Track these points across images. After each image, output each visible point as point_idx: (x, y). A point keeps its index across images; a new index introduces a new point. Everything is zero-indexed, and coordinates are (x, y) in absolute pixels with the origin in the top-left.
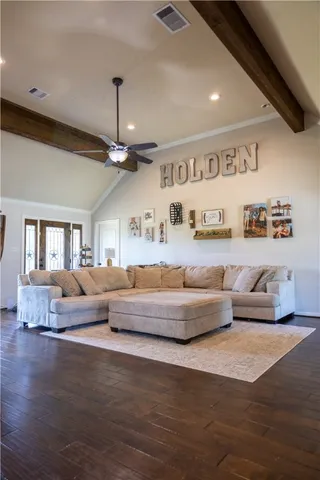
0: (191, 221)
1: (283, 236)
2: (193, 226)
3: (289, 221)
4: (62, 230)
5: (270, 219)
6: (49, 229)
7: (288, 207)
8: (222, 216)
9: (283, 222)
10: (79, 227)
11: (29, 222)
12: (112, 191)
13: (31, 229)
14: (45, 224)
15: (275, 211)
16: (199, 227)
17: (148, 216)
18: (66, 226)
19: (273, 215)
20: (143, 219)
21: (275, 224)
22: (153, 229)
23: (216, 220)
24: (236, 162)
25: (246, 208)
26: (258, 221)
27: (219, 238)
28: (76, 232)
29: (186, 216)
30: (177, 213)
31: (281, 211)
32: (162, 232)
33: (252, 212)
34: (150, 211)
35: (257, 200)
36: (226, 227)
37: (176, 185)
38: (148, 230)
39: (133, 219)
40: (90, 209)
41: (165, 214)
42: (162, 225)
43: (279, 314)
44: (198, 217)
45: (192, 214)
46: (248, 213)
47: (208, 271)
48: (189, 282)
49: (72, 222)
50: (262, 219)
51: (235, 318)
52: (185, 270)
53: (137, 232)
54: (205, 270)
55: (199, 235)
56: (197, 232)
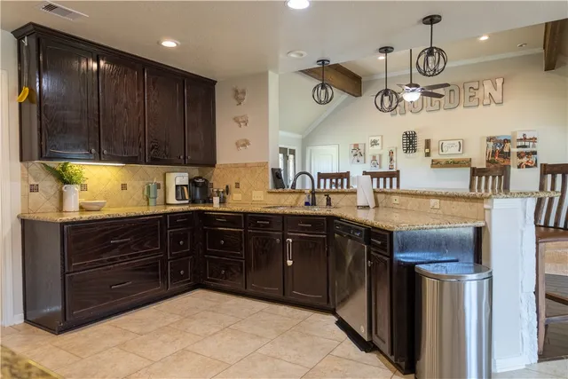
0: (427, 150)
1: (527, 166)
2: (428, 155)
3: (535, 153)
5: (515, 150)
7: (534, 140)
8: (462, 145)
9: (528, 154)
10: (293, 152)
15: (520, 144)
16: (435, 156)
17: (374, 143)
19: (518, 147)
20: (368, 145)
21: (520, 155)
22: (380, 156)
23: (455, 150)
24: (479, 94)
25: (489, 139)
26: (501, 152)
27: (460, 166)
28: (291, 157)
29: (421, 145)
30: (410, 141)
31: (527, 144)
32: (391, 160)
33: (495, 144)
34: (376, 138)
35: (501, 132)
36: (466, 156)
37: (408, 113)
38: (374, 157)
39: (356, 145)
40: (301, 134)
41: (398, 142)
42: (391, 153)
44: (434, 145)
45: (428, 143)
46: (491, 144)
49: (288, 147)
50: (506, 150)
53: (361, 159)
55: (435, 164)
56: (433, 161)
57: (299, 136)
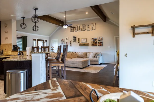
0: (79, 41)
1: (100, 46)
2: (79, 42)
3: (102, 42)
4: (42, 42)
5: (98, 42)
6: (39, 41)
7: (102, 39)
8: (86, 40)
9: (101, 43)
10: (46, 41)
11: (34, 40)
12: (56, 31)
13: (35, 41)
14: (38, 40)
15: (99, 40)
16: (80, 43)
17: (67, 39)
18: (43, 41)
19: (98, 41)
20: (65, 40)
21: (99, 43)
22: (68, 42)
23: (85, 41)
24: (90, 27)
25: (92, 39)
26: (95, 42)
27: (86, 45)
28: (46, 42)
29: (77, 40)
30: (75, 39)
31: (100, 40)
32: (70, 43)
33: (94, 40)
34: (67, 38)
35: (95, 37)
36: (87, 43)
37: (74, 31)
38: (67, 43)
39: (62, 39)
40: (49, 36)
41: (71, 39)
42: (70, 42)
43: (100, 63)
44: (80, 40)
45: (79, 39)
46: (93, 40)
47: (83, 53)
48: (78, 56)
49: (45, 40)
50: (96, 41)
51: (90, 64)
52: (77, 53)
53: (63, 43)
54: (82, 53)
55: (80, 45)
56: (80, 44)
57: (49, 37)
